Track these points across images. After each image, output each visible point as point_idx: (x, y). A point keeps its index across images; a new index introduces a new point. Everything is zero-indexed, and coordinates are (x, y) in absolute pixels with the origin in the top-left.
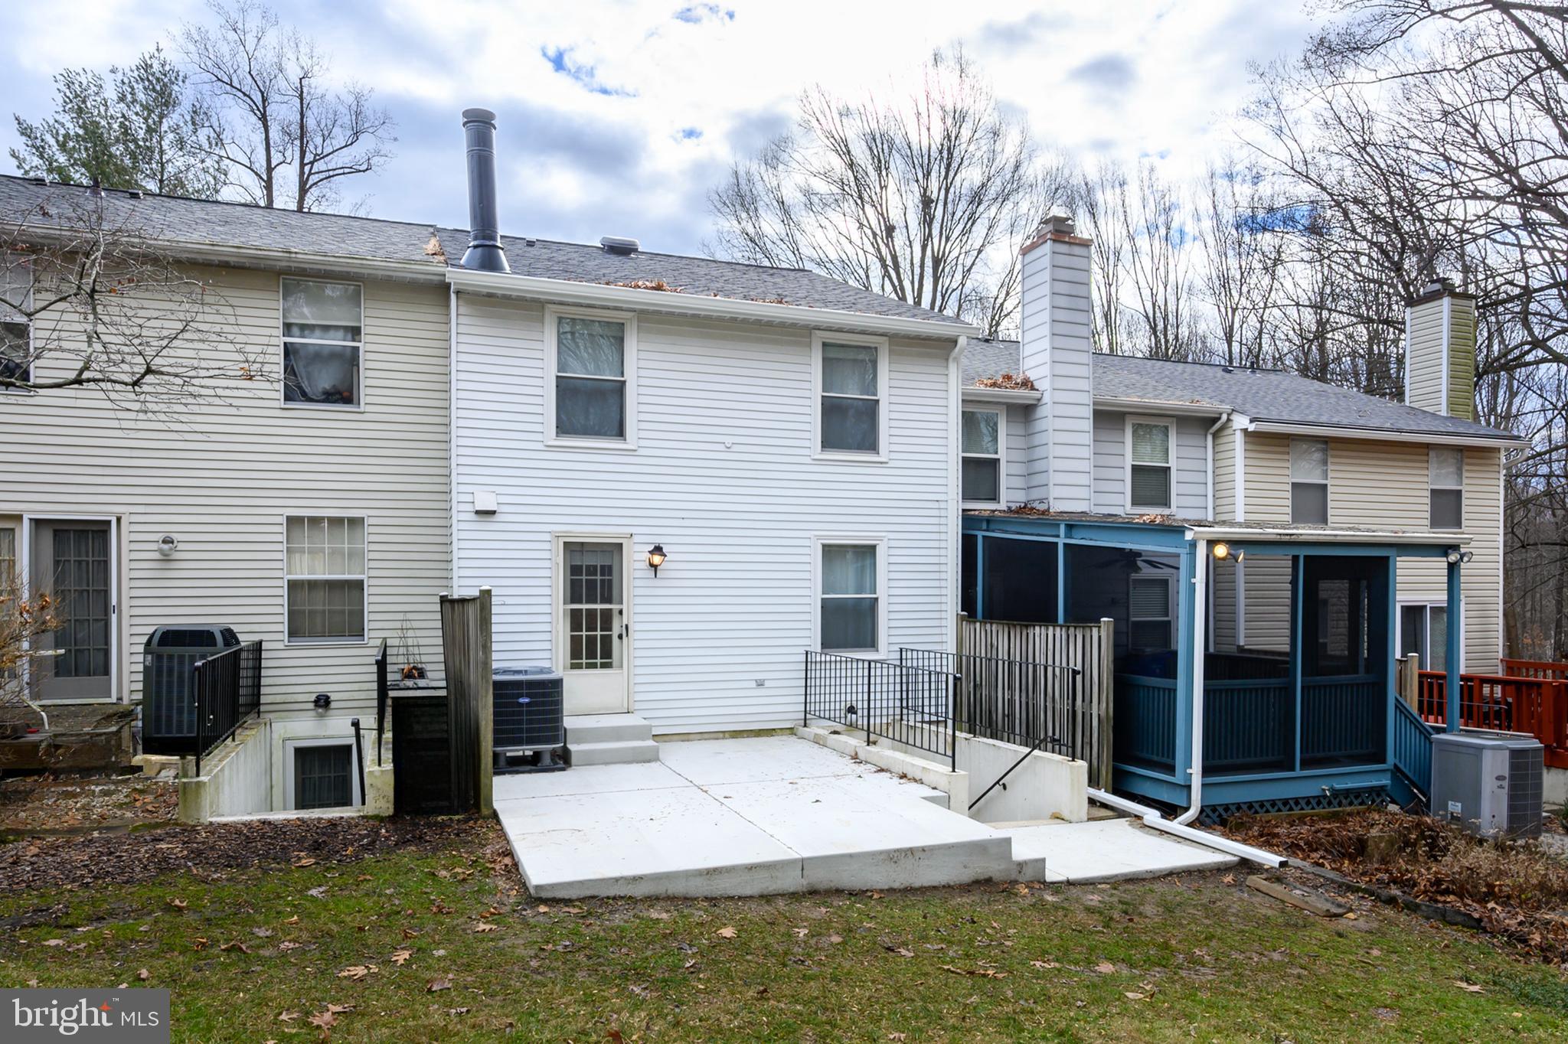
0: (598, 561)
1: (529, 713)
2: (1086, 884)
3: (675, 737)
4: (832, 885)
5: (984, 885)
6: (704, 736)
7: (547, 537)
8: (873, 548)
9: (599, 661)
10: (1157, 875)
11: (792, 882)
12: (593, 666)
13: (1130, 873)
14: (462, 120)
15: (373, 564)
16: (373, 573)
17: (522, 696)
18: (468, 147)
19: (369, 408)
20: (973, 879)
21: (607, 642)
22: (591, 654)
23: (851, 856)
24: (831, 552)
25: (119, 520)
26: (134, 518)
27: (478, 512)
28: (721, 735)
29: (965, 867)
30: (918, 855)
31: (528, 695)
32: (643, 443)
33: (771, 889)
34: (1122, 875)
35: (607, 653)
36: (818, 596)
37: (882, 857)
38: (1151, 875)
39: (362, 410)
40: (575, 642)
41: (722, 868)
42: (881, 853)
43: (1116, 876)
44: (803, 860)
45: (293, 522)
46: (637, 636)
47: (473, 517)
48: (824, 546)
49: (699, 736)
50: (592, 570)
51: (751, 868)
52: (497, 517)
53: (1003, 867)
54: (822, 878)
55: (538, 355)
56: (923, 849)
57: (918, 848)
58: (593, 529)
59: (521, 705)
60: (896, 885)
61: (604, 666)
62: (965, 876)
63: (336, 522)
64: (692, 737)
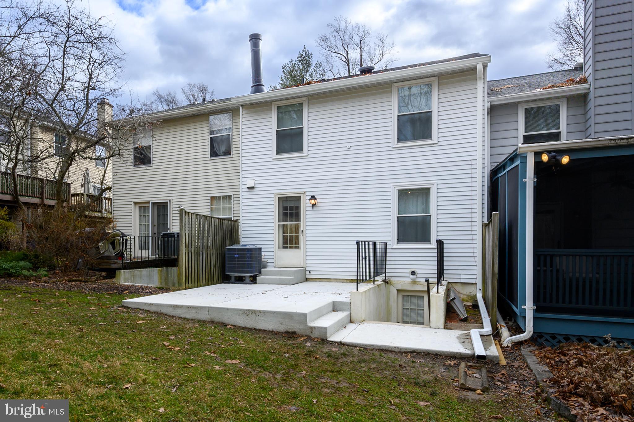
0: (293, 204)
1: (238, 261)
2: (352, 346)
3: (324, 280)
4: (220, 320)
5: (291, 335)
6: (337, 280)
7: (273, 196)
8: (429, 189)
9: (294, 246)
10: (402, 350)
11: (204, 316)
12: (290, 248)
13: (382, 346)
14: (249, 39)
15: (235, 212)
16: (235, 215)
17: (236, 254)
18: (251, 48)
19: (234, 156)
20: (285, 330)
21: (297, 238)
22: (291, 243)
23: (228, 309)
24: (403, 194)
25: (170, 201)
26: (174, 201)
27: (248, 188)
28: (345, 281)
29: (281, 324)
30: (258, 314)
31: (238, 254)
32: (310, 152)
33: (196, 317)
34: (377, 346)
35: (297, 243)
36: (396, 215)
37: (241, 312)
38: (399, 350)
39: (231, 157)
40: (285, 238)
41: (179, 305)
42: (241, 310)
43: (373, 345)
44: (208, 307)
45: (213, 198)
46: (308, 235)
47: (247, 190)
48: (399, 190)
49: (335, 281)
50: (291, 208)
51: (189, 307)
52: (256, 189)
53: (302, 327)
54: (216, 317)
55: (269, 123)
56: (260, 312)
57: (258, 310)
58: (289, 191)
59: (236, 257)
60: (248, 326)
61: (296, 248)
62: (282, 328)
63: (224, 197)
64: (332, 280)
